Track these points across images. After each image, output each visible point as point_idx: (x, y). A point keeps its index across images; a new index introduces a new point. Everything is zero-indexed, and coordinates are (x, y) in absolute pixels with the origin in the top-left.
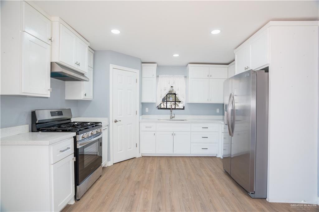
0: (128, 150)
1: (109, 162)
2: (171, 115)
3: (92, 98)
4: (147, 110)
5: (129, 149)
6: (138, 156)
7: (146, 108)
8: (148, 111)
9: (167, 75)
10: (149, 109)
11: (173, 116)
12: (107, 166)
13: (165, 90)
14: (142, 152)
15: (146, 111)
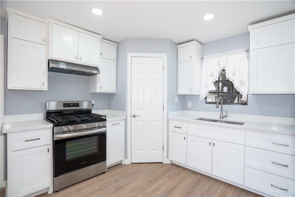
0: (151, 151)
1: (126, 160)
2: (222, 113)
3: (115, 91)
4: (190, 104)
5: (153, 150)
6: (166, 161)
7: (189, 102)
8: (191, 106)
9: (215, 54)
10: (192, 103)
11: (225, 114)
12: (123, 164)
13: (212, 76)
14: (171, 158)
15: (189, 106)
